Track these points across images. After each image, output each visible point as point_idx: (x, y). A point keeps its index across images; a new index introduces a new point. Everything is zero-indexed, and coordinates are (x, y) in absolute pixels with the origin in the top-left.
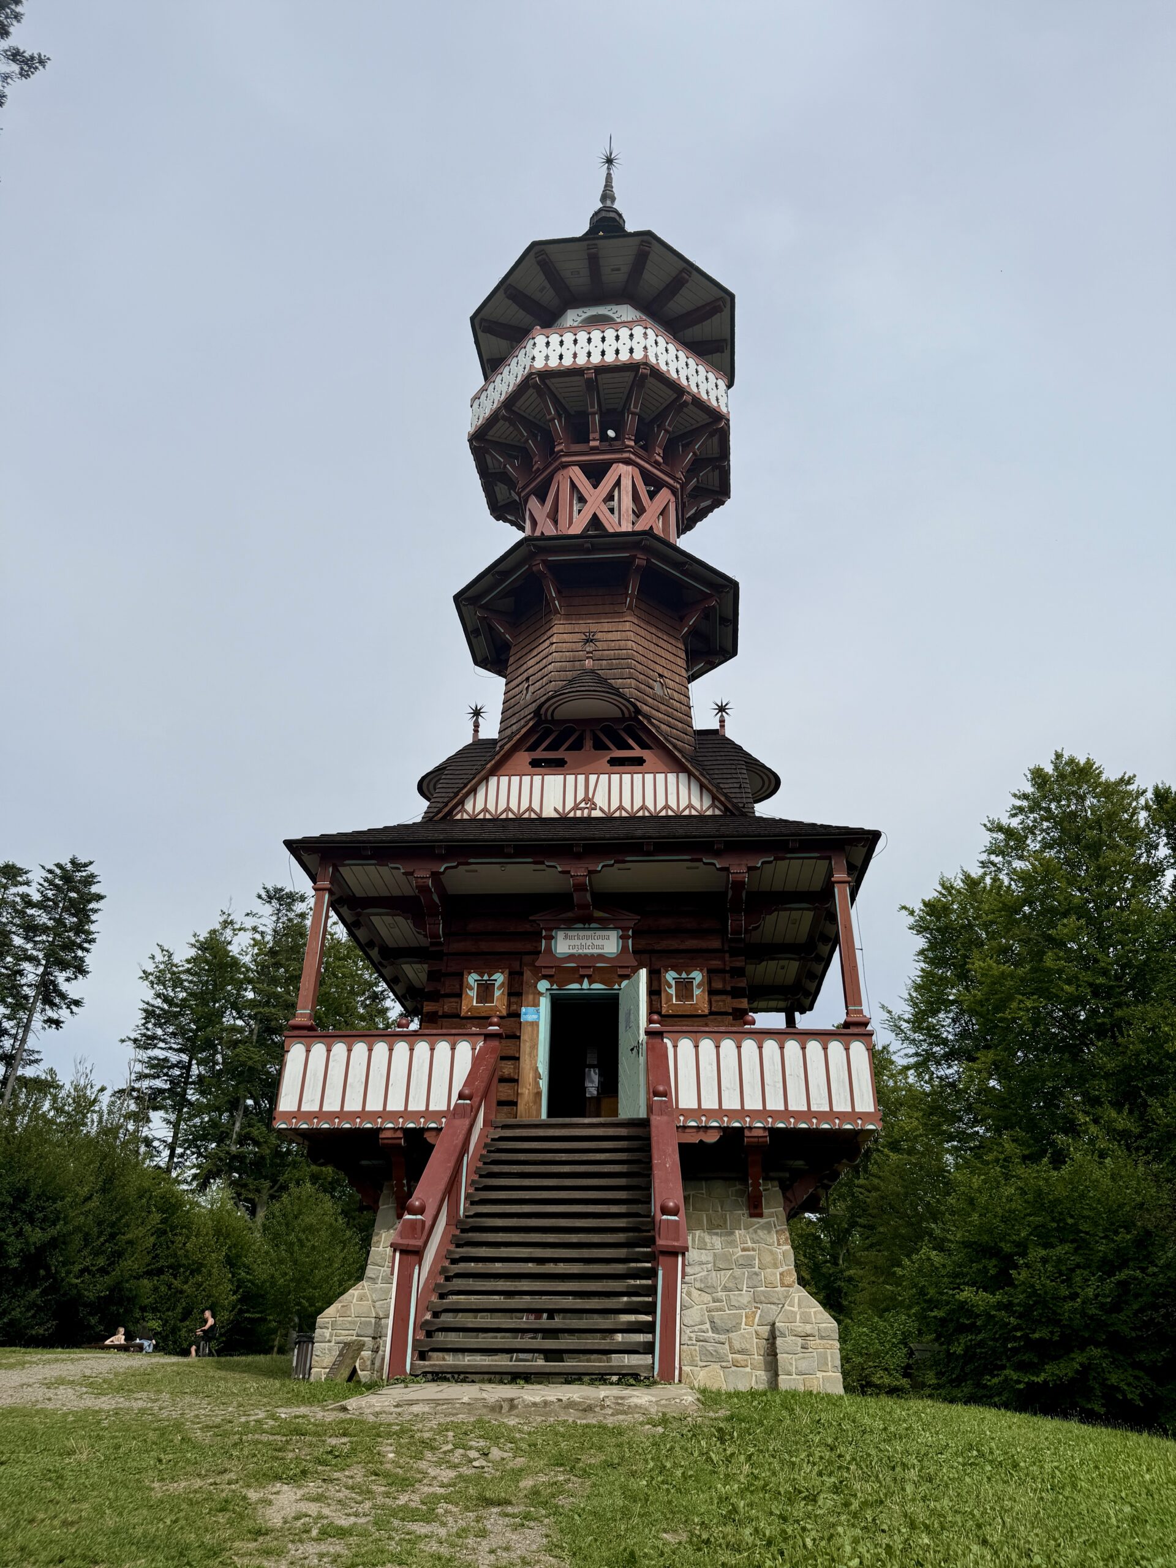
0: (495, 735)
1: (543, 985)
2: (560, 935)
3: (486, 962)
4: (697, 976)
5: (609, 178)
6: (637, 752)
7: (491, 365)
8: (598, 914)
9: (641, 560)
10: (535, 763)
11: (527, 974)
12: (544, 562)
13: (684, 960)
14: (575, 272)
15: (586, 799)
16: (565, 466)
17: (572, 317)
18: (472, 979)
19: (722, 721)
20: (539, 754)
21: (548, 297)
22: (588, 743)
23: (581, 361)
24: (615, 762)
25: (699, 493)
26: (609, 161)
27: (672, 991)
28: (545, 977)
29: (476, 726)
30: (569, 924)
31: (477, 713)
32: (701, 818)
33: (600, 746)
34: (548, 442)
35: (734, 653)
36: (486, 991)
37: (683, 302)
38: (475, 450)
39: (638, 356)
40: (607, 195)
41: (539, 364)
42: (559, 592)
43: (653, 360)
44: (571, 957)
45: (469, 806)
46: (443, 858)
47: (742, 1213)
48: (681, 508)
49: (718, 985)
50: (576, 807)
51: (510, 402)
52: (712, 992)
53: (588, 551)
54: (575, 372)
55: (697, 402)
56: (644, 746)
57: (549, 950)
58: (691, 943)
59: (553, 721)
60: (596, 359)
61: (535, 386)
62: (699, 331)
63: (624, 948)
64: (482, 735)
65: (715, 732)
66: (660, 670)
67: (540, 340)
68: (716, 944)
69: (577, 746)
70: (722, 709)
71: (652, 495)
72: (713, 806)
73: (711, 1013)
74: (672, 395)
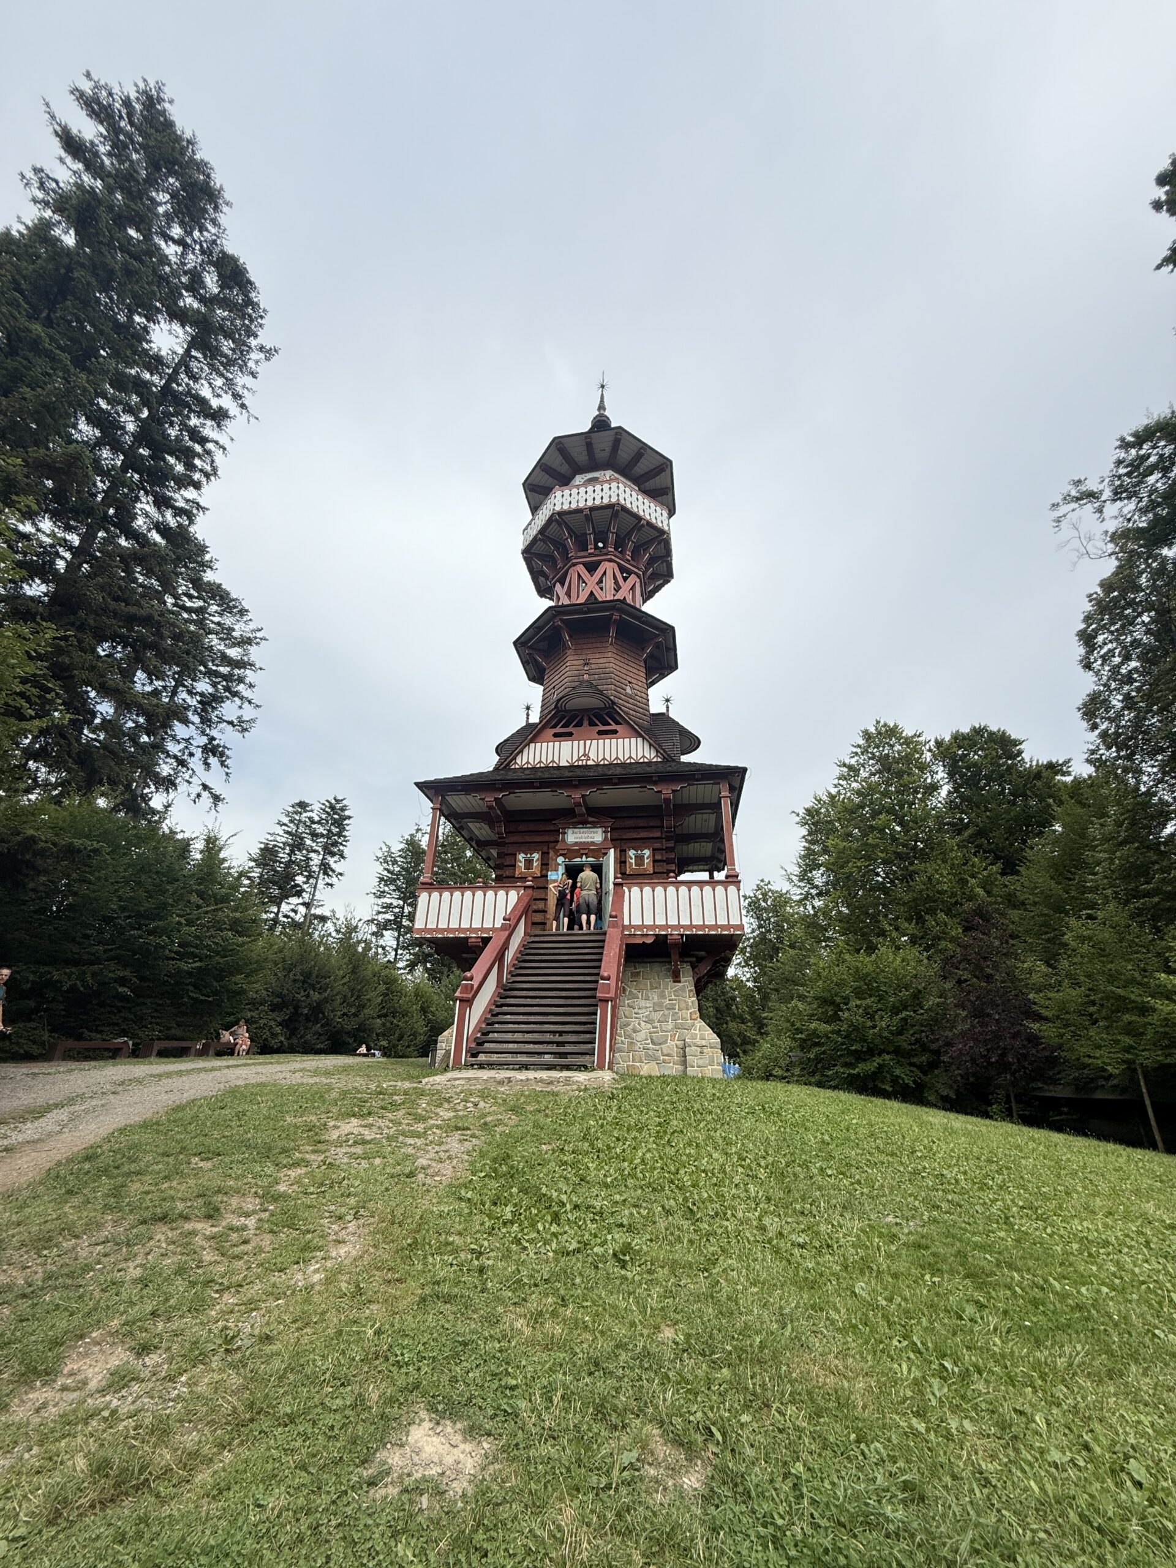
0: (537, 721)
1: (560, 860)
2: (570, 831)
3: (529, 847)
4: (647, 852)
5: (602, 396)
6: (614, 727)
7: (534, 509)
8: (591, 819)
9: (616, 616)
10: (556, 735)
11: (552, 854)
12: (562, 620)
13: (639, 843)
14: (580, 454)
15: (584, 755)
16: (574, 565)
17: (579, 479)
18: (521, 857)
19: (668, 707)
20: (558, 730)
21: (565, 469)
22: (586, 723)
23: (582, 505)
24: (600, 733)
25: (654, 576)
26: (603, 386)
27: (633, 861)
28: (561, 855)
29: (528, 715)
30: (575, 826)
31: (528, 708)
32: (650, 763)
33: (592, 724)
34: (565, 551)
35: (676, 668)
36: (529, 863)
37: (642, 467)
38: (525, 559)
39: (614, 500)
40: (602, 407)
41: (558, 508)
42: (570, 637)
43: (622, 502)
44: (576, 844)
45: (518, 760)
46: (501, 790)
47: (669, 981)
48: (644, 585)
49: (658, 857)
50: (579, 760)
51: (542, 531)
52: (655, 861)
53: (586, 613)
54: (578, 511)
55: (649, 524)
56: (618, 723)
57: (564, 840)
58: (643, 834)
59: (566, 711)
60: (590, 503)
61: (556, 520)
62: (651, 484)
63: (606, 838)
64: (531, 721)
65: (663, 714)
66: (629, 679)
67: (559, 494)
68: (658, 834)
69: (579, 725)
70: (667, 700)
71: (625, 579)
72: (657, 756)
73: (654, 873)
74: (634, 521)
